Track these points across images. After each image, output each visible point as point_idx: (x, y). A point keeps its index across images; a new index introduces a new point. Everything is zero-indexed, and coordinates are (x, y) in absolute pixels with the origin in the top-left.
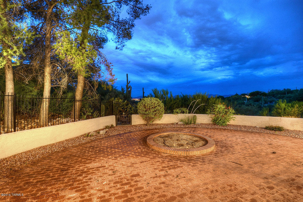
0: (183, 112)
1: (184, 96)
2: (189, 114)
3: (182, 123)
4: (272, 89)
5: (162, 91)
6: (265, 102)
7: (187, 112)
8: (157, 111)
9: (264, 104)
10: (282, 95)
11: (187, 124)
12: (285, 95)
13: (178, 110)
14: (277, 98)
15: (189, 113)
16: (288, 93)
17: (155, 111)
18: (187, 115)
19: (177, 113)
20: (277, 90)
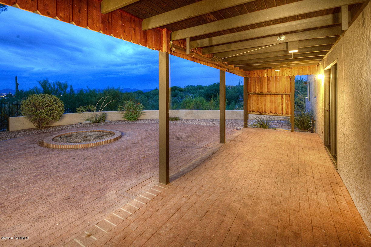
0: (89, 110)
1: (90, 91)
2: (97, 112)
3: (88, 122)
4: (188, 85)
5: (57, 84)
6: (181, 97)
7: (94, 110)
8: (54, 111)
9: (180, 99)
10: (195, 91)
11: (94, 122)
12: (197, 91)
13: (82, 108)
14: (191, 94)
15: (97, 110)
16: (200, 89)
17: (51, 110)
18: (95, 113)
19: (82, 111)
20: (191, 86)
